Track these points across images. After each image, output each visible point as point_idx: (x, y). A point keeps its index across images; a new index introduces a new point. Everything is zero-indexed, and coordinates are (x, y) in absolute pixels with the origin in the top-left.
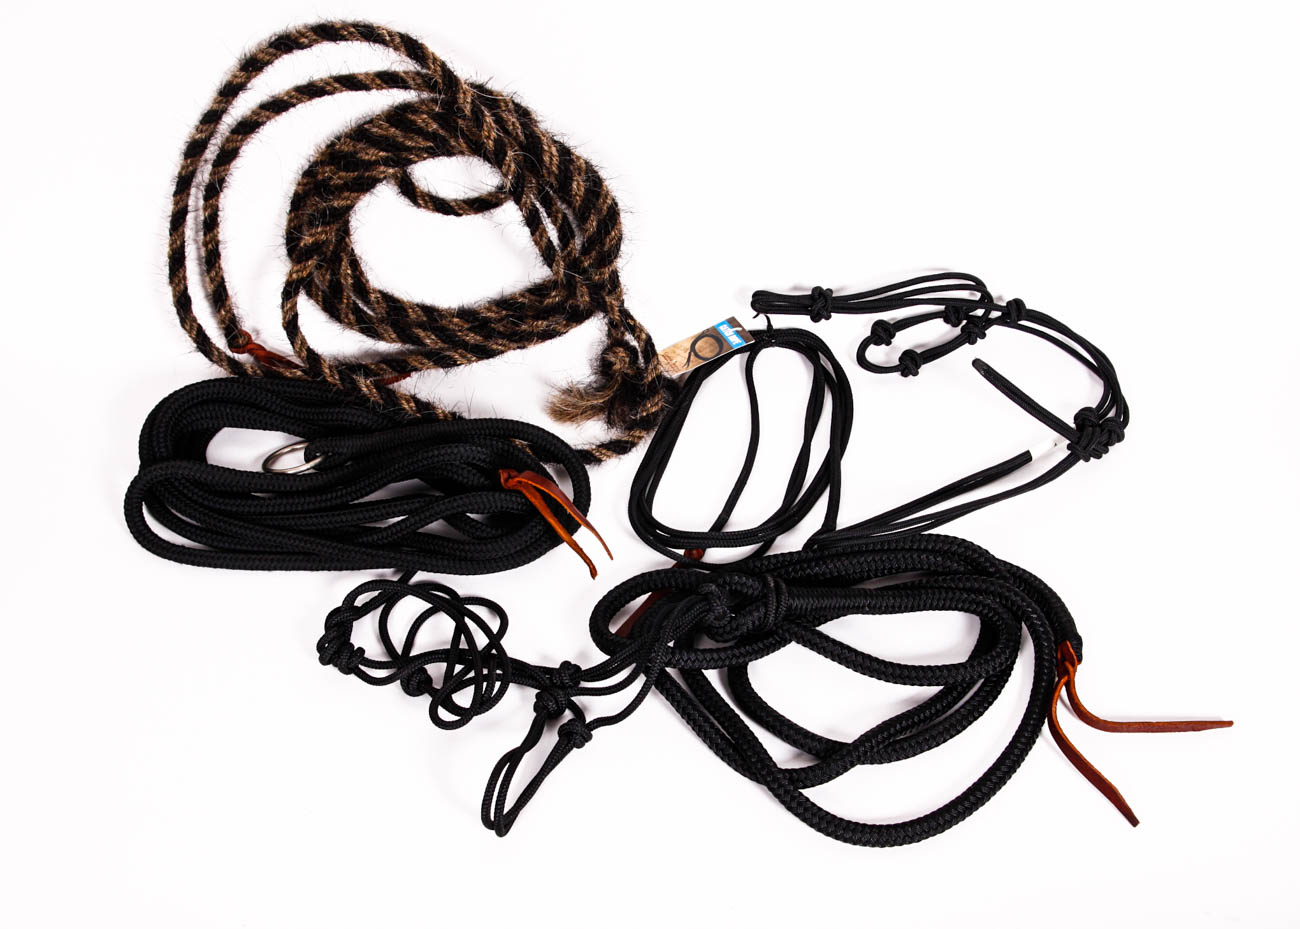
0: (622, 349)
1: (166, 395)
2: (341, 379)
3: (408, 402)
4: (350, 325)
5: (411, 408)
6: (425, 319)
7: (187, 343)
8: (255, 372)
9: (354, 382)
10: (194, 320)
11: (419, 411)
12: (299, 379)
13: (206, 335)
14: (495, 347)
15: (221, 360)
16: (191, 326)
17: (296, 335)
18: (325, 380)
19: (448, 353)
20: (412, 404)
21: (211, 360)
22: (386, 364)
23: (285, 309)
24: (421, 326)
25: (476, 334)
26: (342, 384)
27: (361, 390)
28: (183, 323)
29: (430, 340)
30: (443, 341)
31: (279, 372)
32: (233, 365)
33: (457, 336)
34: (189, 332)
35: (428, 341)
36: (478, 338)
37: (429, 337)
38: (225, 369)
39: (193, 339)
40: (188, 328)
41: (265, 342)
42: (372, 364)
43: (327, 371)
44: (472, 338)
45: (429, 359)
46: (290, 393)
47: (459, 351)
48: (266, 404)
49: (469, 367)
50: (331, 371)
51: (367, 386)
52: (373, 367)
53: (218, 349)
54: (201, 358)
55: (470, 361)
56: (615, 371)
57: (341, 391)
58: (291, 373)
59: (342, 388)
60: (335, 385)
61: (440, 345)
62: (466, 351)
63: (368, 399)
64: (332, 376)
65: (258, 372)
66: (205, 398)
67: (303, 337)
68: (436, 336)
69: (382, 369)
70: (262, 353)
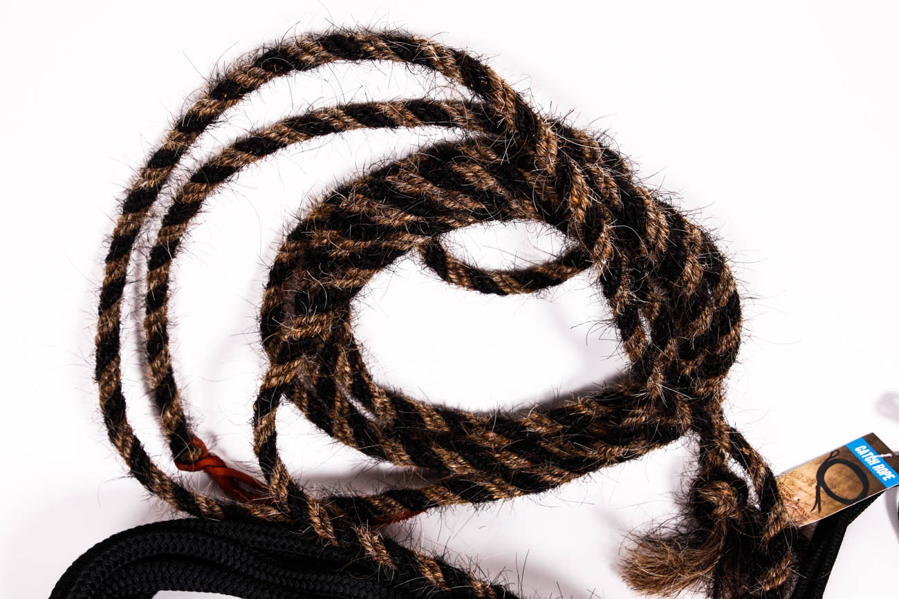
0: (726, 485)
1: (84, 551)
2: (335, 533)
3: (433, 570)
4: (345, 440)
5: (436, 578)
6: (446, 430)
7: (117, 465)
8: (211, 509)
9: (354, 537)
10: (129, 431)
11: (448, 583)
12: (274, 523)
13: (144, 453)
14: (548, 478)
15: (165, 491)
16: (124, 441)
17: (274, 465)
18: (312, 532)
19: (481, 484)
20: (439, 574)
21: (151, 490)
22: (395, 498)
23: (259, 428)
24: (443, 440)
25: (520, 455)
26: (338, 540)
27: (364, 550)
28: (113, 436)
29: (457, 466)
30: (474, 466)
31: (246, 510)
32: (181, 496)
33: (495, 459)
34: (121, 450)
35: (454, 466)
36: (522, 461)
37: (454, 460)
38: (170, 503)
39: (126, 459)
40: (119, 444)
41: (223, 452)
42: (374, 497)
43: (316, 520)
44: (515, 462)
45: (456, 493)
46: (260, 543)
47: (497, 481)
48: (227, 561)
49: (509, 502)
50: (322, 520)
51: (374, 545)
52: (377, 503)
53: (160, 474)
54: (136, 487)
55: (511, 495)
56: (716, 516)
57: (335, 548)
58: (262, 511)
59: (336, 543)
60: (327, 540)
61: (470, 470)
62: (508, 481)
63: (376, 563)
64: (323, 528)
65: (217, 508)
66: (140, 556)
67: (283, 466)
68: (465, 459)
69: (389, 506)
70: (219, 471)
